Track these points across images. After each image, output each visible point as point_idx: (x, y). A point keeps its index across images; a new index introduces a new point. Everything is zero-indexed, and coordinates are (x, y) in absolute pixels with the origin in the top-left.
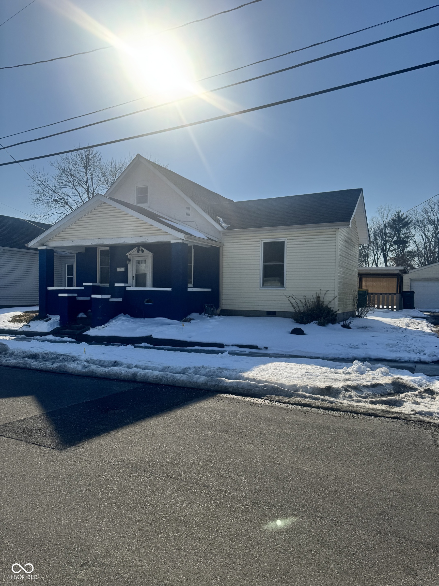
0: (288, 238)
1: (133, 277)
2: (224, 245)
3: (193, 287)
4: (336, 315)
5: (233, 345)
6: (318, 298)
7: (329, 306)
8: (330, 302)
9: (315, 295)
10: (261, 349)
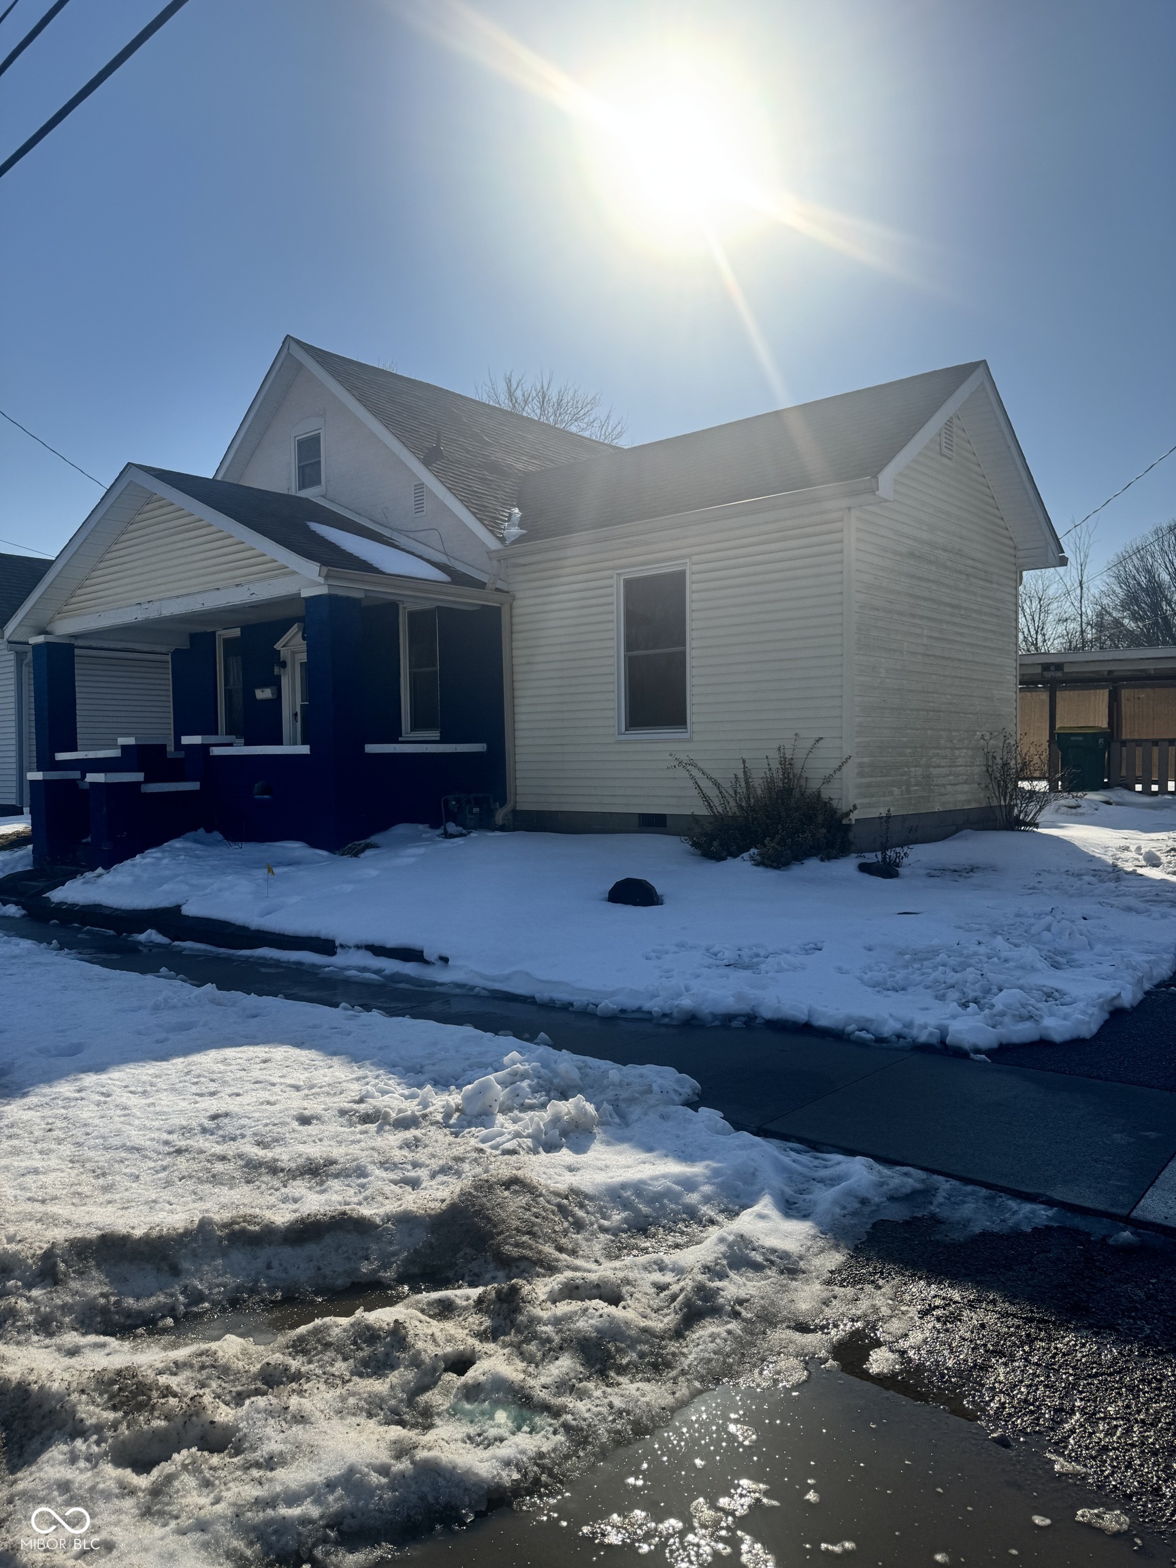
0: (695, 558)
1: (296, 715)
2: (514, 598)
3: (438, 738)
4: (849, 826)
5: (358, 947)
6: (787, 765)
7: (825, 795)
8: (827, 780)
9: (774, 755)
10: (427, 963)
